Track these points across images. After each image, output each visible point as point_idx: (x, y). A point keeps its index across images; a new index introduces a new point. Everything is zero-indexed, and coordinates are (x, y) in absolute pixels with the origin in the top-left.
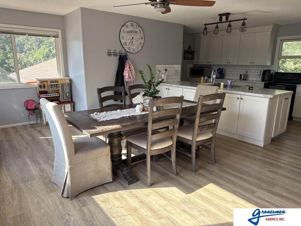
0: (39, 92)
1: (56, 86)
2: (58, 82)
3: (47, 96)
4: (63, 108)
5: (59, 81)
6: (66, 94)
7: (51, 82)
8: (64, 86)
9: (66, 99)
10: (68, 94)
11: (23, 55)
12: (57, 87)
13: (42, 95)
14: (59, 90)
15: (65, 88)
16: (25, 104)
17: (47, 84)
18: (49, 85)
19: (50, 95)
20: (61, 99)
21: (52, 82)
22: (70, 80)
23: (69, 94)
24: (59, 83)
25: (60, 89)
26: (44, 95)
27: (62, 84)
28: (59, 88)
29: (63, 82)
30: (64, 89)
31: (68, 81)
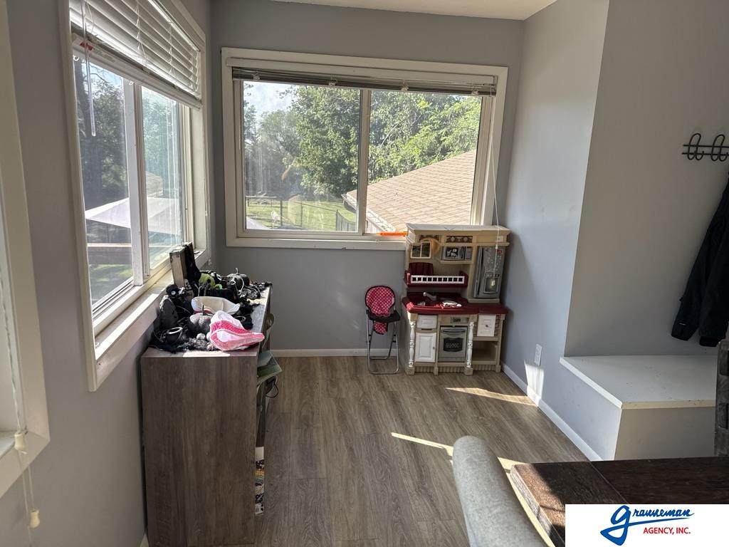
0: (411, 264)
1: (463, 253)
2: (469, 241)
3: (430, 279)
4: (472, 324)
5: (474, 240)
6: (488, 280)
7: (449, 241)
8: (485, 252)
9: (486, 296)
10: (493, 283)
11: (379, 148)
12: (463, 257)
13: (417, 277)
14: (467, 266)
15: (487, 260)
16: (366, 297)
17: (436, 245)
18: (443, 247)
19: (440, 280)
20: (468, 294)
21: (453, 239)
22: (511, 237)
23: (496, 283)
24: (474, 244)
25: (472, 262)
26: (422, 277)
27: (481, 249)
28: (471, 259)
29: (484, 242)
30: (484, 264)
31: (501, 240)
